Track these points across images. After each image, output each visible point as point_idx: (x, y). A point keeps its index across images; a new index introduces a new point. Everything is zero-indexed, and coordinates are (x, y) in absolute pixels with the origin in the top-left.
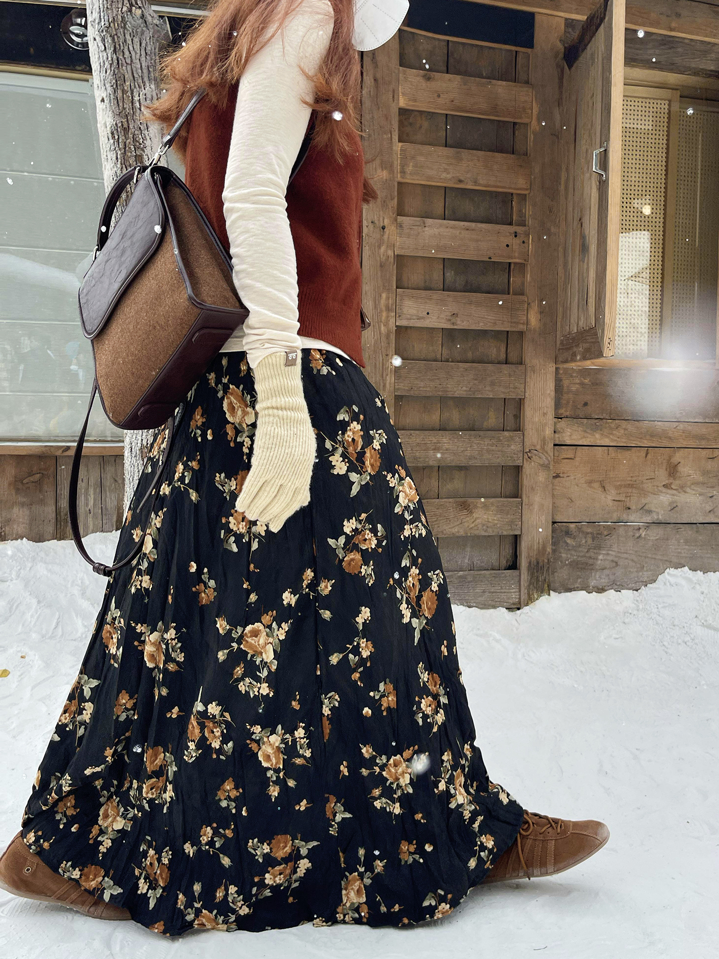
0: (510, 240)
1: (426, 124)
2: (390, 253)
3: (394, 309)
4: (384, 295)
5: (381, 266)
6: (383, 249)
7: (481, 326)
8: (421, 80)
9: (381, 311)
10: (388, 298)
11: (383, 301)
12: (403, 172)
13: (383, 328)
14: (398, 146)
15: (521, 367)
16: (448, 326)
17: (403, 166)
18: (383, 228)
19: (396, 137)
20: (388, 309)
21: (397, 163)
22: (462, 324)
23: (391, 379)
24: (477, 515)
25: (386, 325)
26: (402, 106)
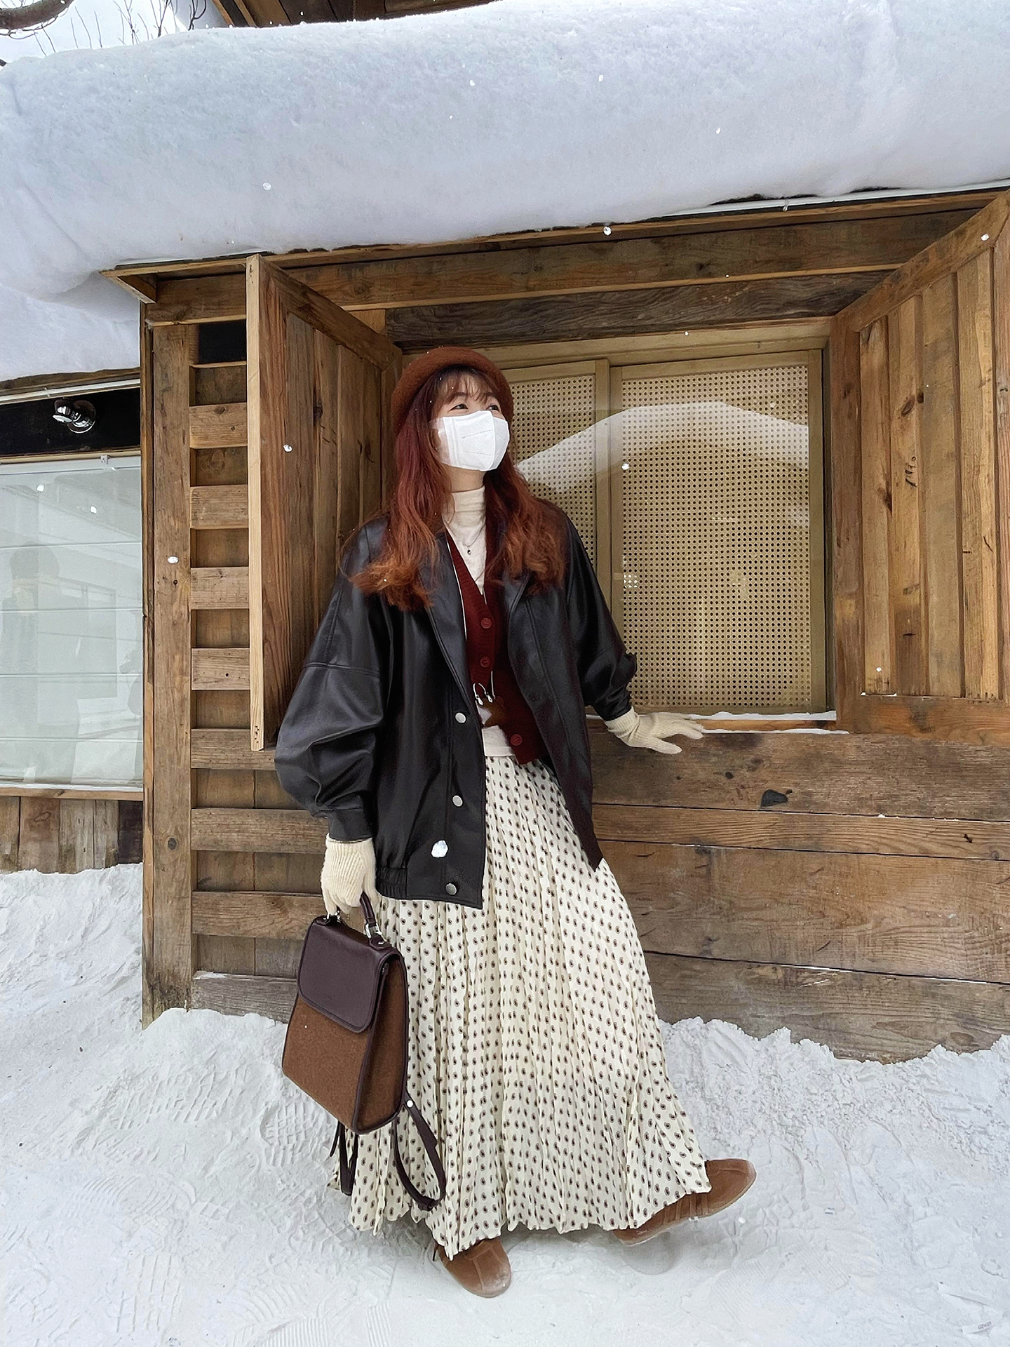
2: (184, 609)
3: (188, 672)
4: (177, 657)
5: (174, 624)
6: (176, 605)
8: (213, 414)
9: (175, 675)
10: (182, 660)
11: (176, 664)
12: (195, 519)
13: (176, 695)
14: (189, 491)
17: (195, 513)
18: (175, 583)
19: (187, 482)
20: (182, 673)
21: (189, 510)
23: (186, 751)
24: (291, 915)
25: (181, 691)
26: (193, 447)
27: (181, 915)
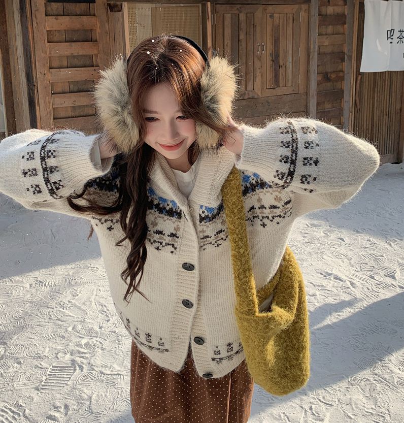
0: (93, 72)
1: (57, 34)
2: (48, 83)
3: (52, 102)
4: (47, 98)
5: (45, 88)
6: (45, 81)
7: (85, 104)
8: (54, 19)
9: (47, 104)
10: (49, 98)
11: (47, 100)
12: (50, 54)
13: (48, 109)
14: (47, 44)
16: (73, 105)
17: (50, 51)
18: (45, 74)
19: (46, 41)
20: (49, 103)
21: (48, 51)
22: (77, 104)
25: (49, 108)
26: (48, 29)
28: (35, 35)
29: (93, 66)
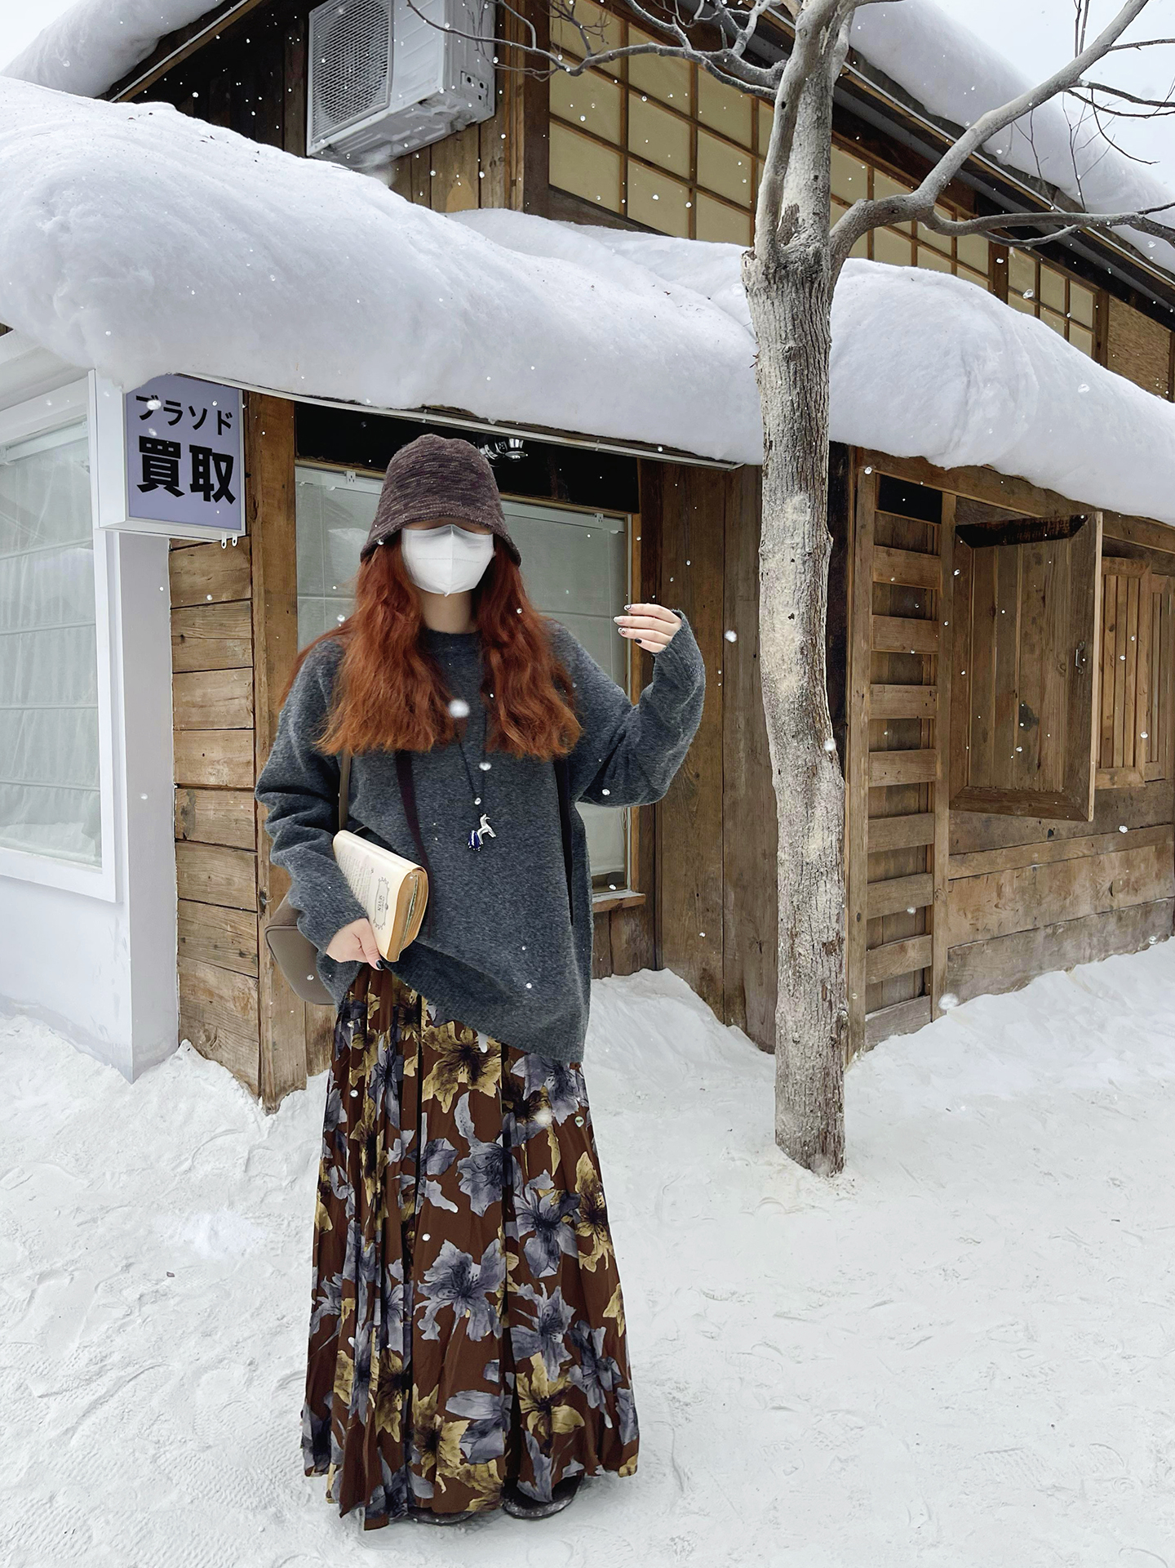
0: (928, 699)
2: (866, 719)
4: (863, 760)
5: (861, 732)
6: (862, 715)
7: (912, 779)
8: (885, 554)
10: (865, 762)
11: (862, 766)
12: (875, 642)
13: (863, 791)
14: (872, 618)
15: (932, 815)
17: (875, 637)
18: (863, 696)
20: (865, 774)
21: (871, 634)
22: (903, 779)
23: (866, 839)
24: (909, 955)
25: (863, 788)
26: (875, 580)
27: (861, 973)
28: (856, 591)
29: (920, 683)
